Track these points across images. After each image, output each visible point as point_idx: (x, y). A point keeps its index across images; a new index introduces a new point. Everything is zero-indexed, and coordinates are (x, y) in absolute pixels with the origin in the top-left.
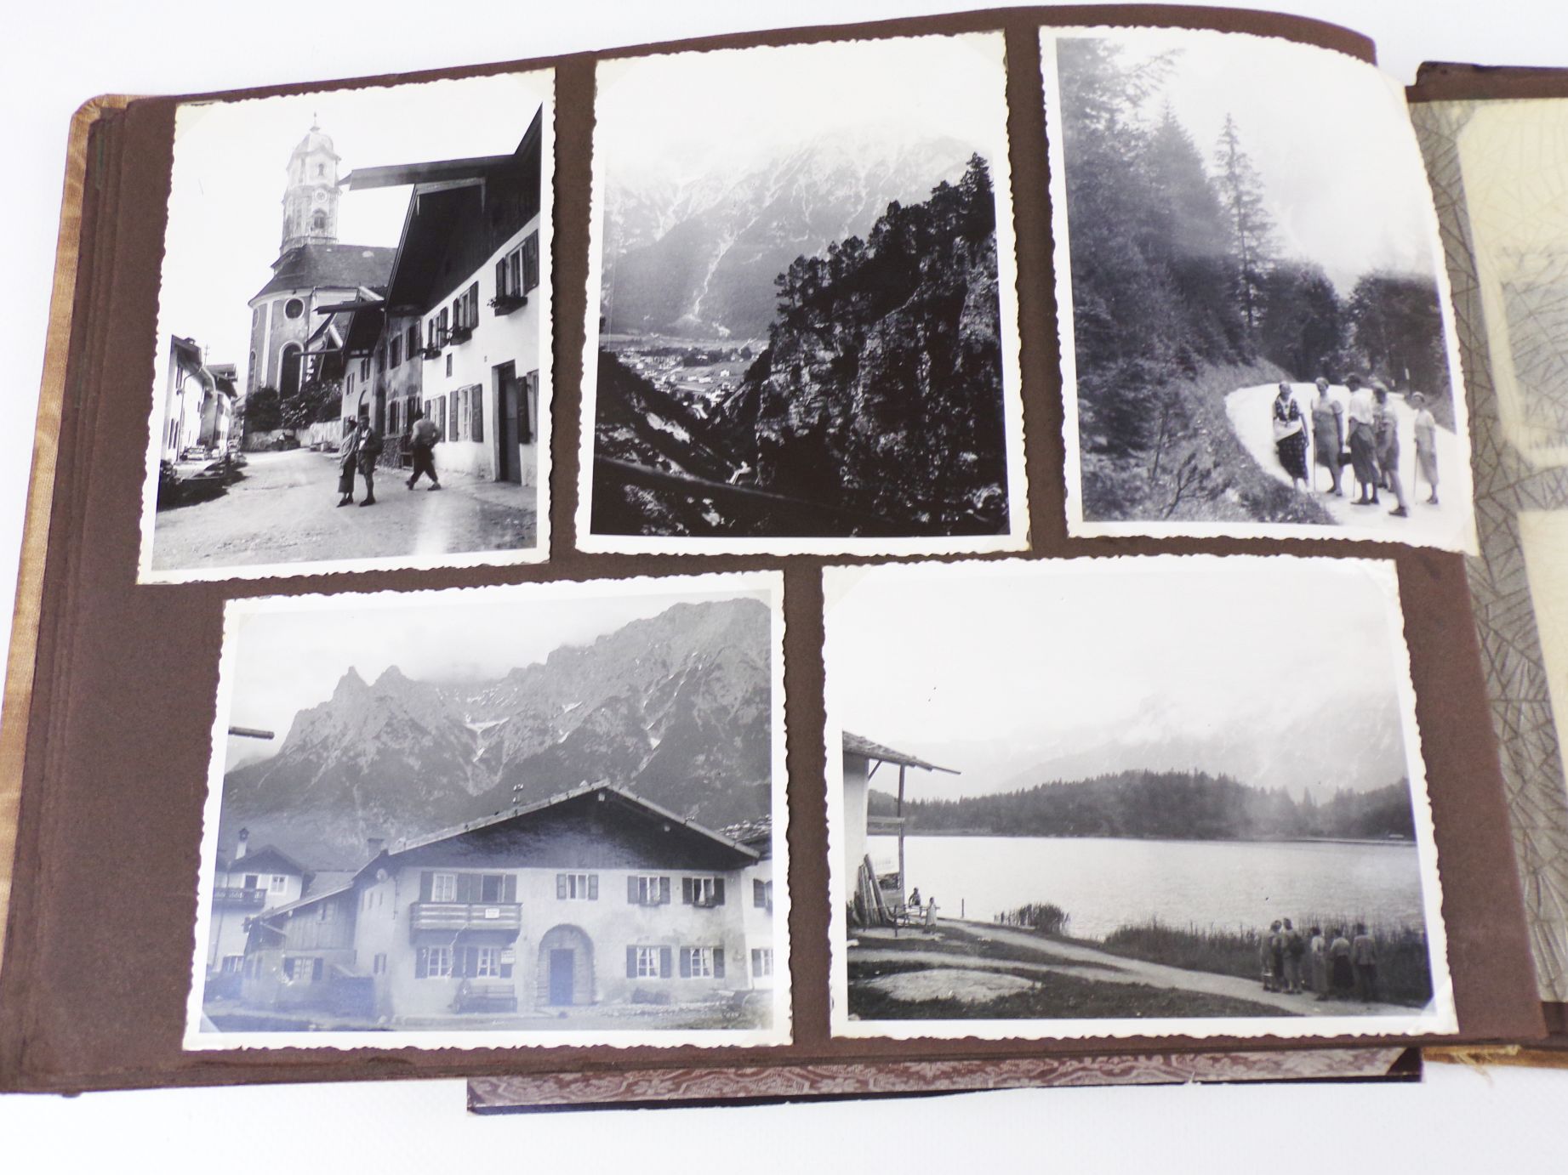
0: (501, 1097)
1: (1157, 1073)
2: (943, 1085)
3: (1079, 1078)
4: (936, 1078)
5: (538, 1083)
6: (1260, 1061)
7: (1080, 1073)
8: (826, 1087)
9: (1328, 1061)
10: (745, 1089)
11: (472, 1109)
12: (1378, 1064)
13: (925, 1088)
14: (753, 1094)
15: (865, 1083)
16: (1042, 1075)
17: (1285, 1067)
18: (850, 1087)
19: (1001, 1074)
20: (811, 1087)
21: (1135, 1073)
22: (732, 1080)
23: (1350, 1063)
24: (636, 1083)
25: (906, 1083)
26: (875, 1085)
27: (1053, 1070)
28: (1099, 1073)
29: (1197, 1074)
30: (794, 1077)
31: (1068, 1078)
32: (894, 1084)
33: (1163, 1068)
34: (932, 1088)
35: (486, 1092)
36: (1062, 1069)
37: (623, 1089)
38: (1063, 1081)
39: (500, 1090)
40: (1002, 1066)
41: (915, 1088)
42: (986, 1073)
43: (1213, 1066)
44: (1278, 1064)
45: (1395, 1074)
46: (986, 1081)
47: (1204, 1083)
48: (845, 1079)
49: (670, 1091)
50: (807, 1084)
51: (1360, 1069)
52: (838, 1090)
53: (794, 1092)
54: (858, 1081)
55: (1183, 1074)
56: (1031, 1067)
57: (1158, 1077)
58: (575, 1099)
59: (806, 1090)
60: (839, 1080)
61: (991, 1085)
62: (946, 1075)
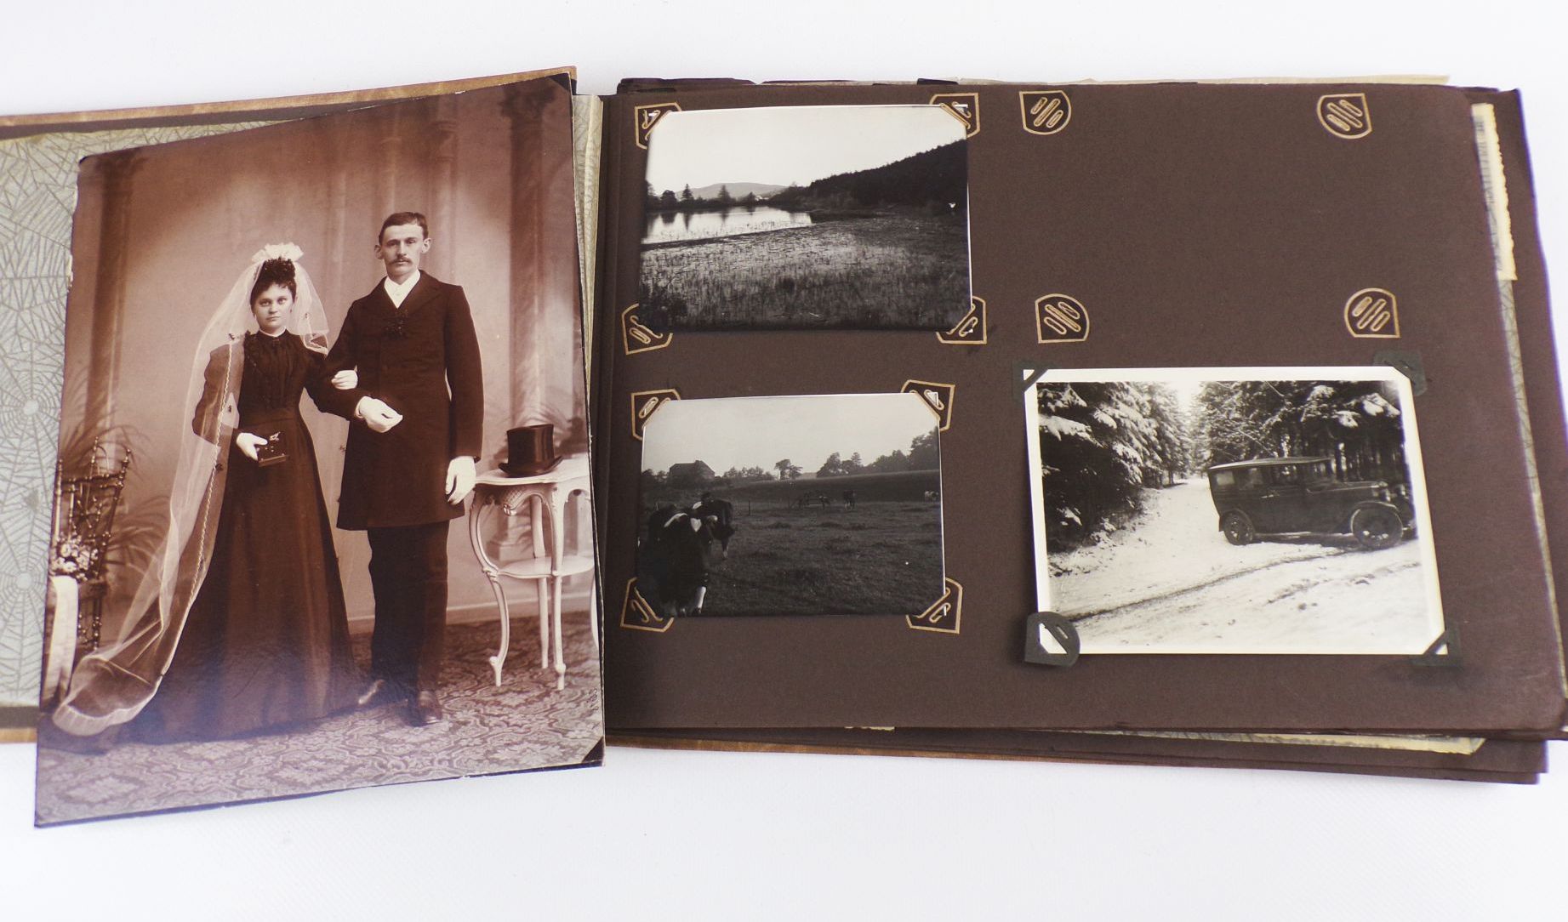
0: (54, 816)
1: (444, 772)
2: (316, 789)
3: (397, 779)
4: (313, 784)
5: (77, 806)
6: (507, 759)
7: (398, 776)
8: (247, 796)
9: (548, 757)
10: (198, 800)
11: (37, 826)
12: (577, 756)
13: (306, 792)
14: (204, 803)
15: (269, 791)
16: (376, 778)
17: (521, 763)
18: (261, 795)
19: (352, 779)
20: (238, 796)
21: (431, 773)
22: (190, 795)
23: (561, 757)
24: (135, 801)
25: (293, 789)
26: (276, 792)
27: (381, 775)
28: (409, 775)
29: (468, 771)
30: (228, 791)
31: (391, 779)
32: (287, 791)
33: (448, 769)
34: (310, 791)
35: (46, 814)
36: (388, 773)
37: (126, 806)
38: (388, 781)
39: (54, 812)
40: (353, 774)
41: (300, 793)
42: (343, 780)
43: (477, 765)
44: (516, 761)
45: (587, 762)
46: (342, 785)
47: (471, 776)
48: (259, 789)
49: (155, 804)
50: (236, 794)
51: (566, 760)
52: (253, 797)
53: (228, 800)
54: (266, 790)
55: (460, 772)
56: (370, 774)
57: (445, 774)
58: (98, 814)
59: (235, 798)
60: (254, 791)
61: (345, 787)
62: (318, 783)
